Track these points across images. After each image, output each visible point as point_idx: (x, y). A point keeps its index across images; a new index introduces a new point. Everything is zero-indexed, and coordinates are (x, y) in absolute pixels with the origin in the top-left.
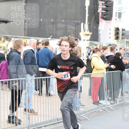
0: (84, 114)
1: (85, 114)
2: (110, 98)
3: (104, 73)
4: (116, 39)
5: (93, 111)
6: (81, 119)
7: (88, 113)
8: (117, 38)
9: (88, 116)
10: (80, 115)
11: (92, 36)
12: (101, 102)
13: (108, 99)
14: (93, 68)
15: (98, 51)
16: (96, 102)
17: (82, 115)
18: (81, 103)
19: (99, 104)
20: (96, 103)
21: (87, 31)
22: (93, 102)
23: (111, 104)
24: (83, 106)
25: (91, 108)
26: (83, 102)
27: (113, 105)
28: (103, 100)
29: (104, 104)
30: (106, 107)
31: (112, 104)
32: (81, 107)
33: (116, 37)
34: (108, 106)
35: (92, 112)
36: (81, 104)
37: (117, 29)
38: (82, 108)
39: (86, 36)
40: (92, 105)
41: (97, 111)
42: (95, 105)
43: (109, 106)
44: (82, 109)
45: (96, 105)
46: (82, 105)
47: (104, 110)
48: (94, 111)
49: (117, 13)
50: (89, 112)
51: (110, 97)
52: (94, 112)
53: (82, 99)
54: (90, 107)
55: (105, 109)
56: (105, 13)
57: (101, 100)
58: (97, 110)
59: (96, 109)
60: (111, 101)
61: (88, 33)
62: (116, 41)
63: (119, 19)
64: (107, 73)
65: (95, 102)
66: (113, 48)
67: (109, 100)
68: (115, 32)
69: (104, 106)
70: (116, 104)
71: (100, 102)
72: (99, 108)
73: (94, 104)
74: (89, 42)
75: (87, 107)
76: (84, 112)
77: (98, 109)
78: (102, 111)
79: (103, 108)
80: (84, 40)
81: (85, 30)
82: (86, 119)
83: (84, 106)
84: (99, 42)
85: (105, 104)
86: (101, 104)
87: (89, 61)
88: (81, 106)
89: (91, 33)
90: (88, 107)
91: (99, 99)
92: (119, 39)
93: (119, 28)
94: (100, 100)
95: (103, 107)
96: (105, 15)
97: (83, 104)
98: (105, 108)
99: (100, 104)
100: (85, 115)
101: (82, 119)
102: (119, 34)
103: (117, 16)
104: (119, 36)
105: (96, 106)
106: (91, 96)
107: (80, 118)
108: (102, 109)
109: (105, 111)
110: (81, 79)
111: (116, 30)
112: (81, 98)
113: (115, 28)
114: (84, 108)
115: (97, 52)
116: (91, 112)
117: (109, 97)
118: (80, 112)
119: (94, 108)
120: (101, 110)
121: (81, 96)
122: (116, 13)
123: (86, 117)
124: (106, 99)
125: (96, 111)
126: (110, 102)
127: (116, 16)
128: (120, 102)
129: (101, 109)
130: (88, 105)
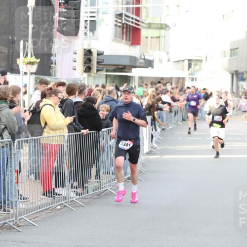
0: (25, 215)
1: (28, 214)
2: (76, 184)
3: (64, 136)
4: (85, 71)
5: (43, 209)
6: (20, 224)
7: (33, 212)
8: (88, 69)
9: (34, 218)
10: (19, 216)
11: (40, 64)
12: (58, 190)
13: (72, 184)
14: (45, 127)
15: (53, 95)
17: (23, 217)
18: (20, 193)
20: (49, 193)
21: (32, 56)
22: (44, 191)
23: (77, 195)
24: (24, 199)
25: (39, 202)
26: (23, 191)
27: (81, 196)
28: (63, 187)
29: (63, 195)
30: (67, 200)
31: (79, 196)
32: (21, 200)
33: (85, 67)
34: (72, 199)
35: (42, 211)
36: (21, 195)
37: (88, 53)
38: (22, 204)
39: (29, 66)
40: (42, 196)
41: (50, 209)
42: (47, 196)
43: (74, 199)
44: (21, 206)
45: (49, 197)
46: (22, 198)
47: (65, 206)
48: (46, 208)
49: (88, 22)
50: (36, 211)
51: (76, 181)
52: (46, 210)
53: (22, 186)
54: (37, 200)
55: (66, 204)
56: (65, 23)
58: (51, 206)
59: (49, 205)
60: (77, 189)
61: (33, 59)
62: (85, 75)
63: (91, 33)
64: (69, 136)
65: (46, 192)
66: (82, 88)
67: (74, 188)
68: (84, 58)
69: (65, 198)
70: (87, 194)
71: (56, 191)
72: (54, 203)
73: (44, 195)
74: (34, 76)
75: (31, 201)
76: (27, 210)
77: (52, 204)
78: (61, 209)
79: (63, 202)
80: (26, 73)
81: (27, 55)
82: (30, 223)
83: (26, 199)
84: (53, 77)
85: (66, 196)
87: (37, 114)
88: (21, 199)
89: (39, 60)
90: (34, 201)
91: (54, 186)
92: (91, 71)
93: (92, 50)
94: (56, 187)
95: (61, 201)
96: (64, 26)
97: (23, 196)
98: (65, 203)
99: (56, 195)
100: (28, 216)
101: (23, 224)
102: (92, 63)
103: (88, 27)
104: (91, 66)
106: (39, 181)
107: (18, 222)
108: (60, 205)
109: (65, 208)
110: (19, 149)
111: (85, 55)
112: (19, 184)
113: (85, 49)
114: (26, 203)
115: (50, 96)
116: (38, 210)
117: (74, 181)
118: (18, 210)
119: (44, 202)
120: (59, 207)
121: (19, 181)
122: (86, 21)
123: (30, 219)
124: (67, 184)
125: (48, 208)
127: (86, 28)
128: (94, 191)
129: (58, 203)
130: (34, 198)
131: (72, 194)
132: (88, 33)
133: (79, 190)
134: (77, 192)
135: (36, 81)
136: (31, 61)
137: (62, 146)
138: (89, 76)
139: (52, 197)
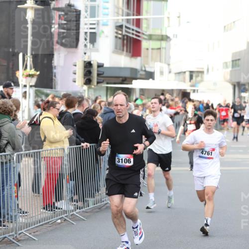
0: (25, 230)
2: (75, 197)
3: (64, 149)
4: (86, 83)
5: (43, 223)
6: (20, 239)
7: (33, 226)
8: (88, 82)
9: (34, 233)
10: (19, 231)
11: (39, 77)
12: (58, 204)
15: (52, 108)
16: (49, 204)
17: (23, 231)
18: (20, 207)
19: (54, 208)
20: (49, 206)
21: (31, 69)
22: (44, 205)
23: (77, 208)
24: (23, 213)
25: (39, 216)
26: (23, 205)
29: (64, 209)
30: (67, 214)
31: (80, 209)
32: (21, 215)
33: (85, 79)
34: (72, 213)
35: (42, 225)
36: (21, 209)
37: (88, 65)
38: (22, 218)
39: (29, 79)
40: (42, 210)
42: (46, 210)
43: (74, 213)
44: (21, 220)
45: (49, 211)
46: (22, 212)
47: (65, 220)
48: (46, 222)
49: (88, 34)
50: (36, 226)
51: (77, 194)
52: (45, 224)
54: (37, 214)
55: (66, 218)
56: (65, 35)
57: (59, 201)
58: (51, 220)
59: (50, 219)
60: (77, 202)
61: (33, 72)
62: (85, 87)
63: (92, 45)
65: (46, 205)
67: (75, 201)
68: (85, 70)
69: (65, 212)
70: (87, 208)
71: (56, 205)
72: (55, 217)
73: (44, 209)
74: (34, 89)
75: (31, 215)
76: (27, 224)
77: (52, 218)
78: (61, 223)
79: (63, 216)
80: (25, 86)
81: (26, 68)
82: (31, 238)
83: (26, 213)
84: (53, 90)
85: (66, 209)
86: (59, 209)
88: (20, 213)
89: (38, 73)
90: (34, 215)
92: (91, 83)
93: (92, 62)
94: (56, 201)
96: (64, 37)
97: (23, 210)
98: (66, 216)
99: (57, 209)
100: (28, 230)
101: (23, 239)
102: (92, 75)
103: (88, 38)
104: (91, 79)
107: (18, 236)
108: (60, 219)
109: (66, 222)
110: (19, 162)
111: (85, 67)
113: (85, 62)
114: (26, 217)
116: (38, 225)
117: (74, 195)
118: (18, 225)
119: (44, 216)
120: (59, 221)
122: (86, 33)
123: (30, 234)
125: (49, 222)
126: (76, 204)
127: (86, 39)
128: (94, 204)
129: (58, 217)
130: (34, 212)
132: (88, 45)
133: (80, 204)
134: (77, 206)
135: (36, 93)
136: (31, 73)
138: (89, 88)
139: (52, 211)
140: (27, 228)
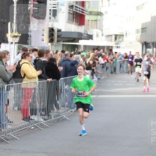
2: (43, 113)
3: (36, 83)
4: (50, 42)
6: (8, 138)
7: (17, 131)
9: (17, 135)
10: (7, 134)
11: (21, 37)
13: (41, 113)
16: (26, 117)
17: (10, 134)
19: (30, 120)
20: (26, 118)
21: (16, 32)
22: (23, 118)
23: (44, 120)
24: (10, 123)
26: (10, 118)
27: (47, 121)
28: (35, 115)
30: (38, 124)
33: (50, 39)
34: (41, 123)
35: (22, 130)
37: (52, 30)
38: (9, 125)
39: (14, 38)
43: (42, 123)
44: (9, 127)
45: (27, 121)
47: (36, 127)
48: (24, 128)
49: (52, 11)
50: (18, 130)
51: (44, 111)
52: (24, 129)
54: (19, 123)
55: (37, 126)
57: (33, 115)
59: (27, 126)
60: (44, 116)
61: (17, 34)
62: (50, 44)
63: (54, 18)
64: (39, 82)
67: (43, 116)
68: (49, 33)
69: (36, 122)
70: (51, 120)
71: (31, 117)
72: (30, 125)
73: (23, 120)
74: (17, 45)
75: (15, 124)
76: (12, 129)
78: (34, 129)
79: (35, 124)
80: (12, 43)
81: (13, 31)
82: (15, 138)
83: (12, 122)
84: (29, 45)
85: (37, 120)
86: (33, 120)
89: (20, 35)
90: (17, 124)
91: (29, 115)
92: (54, 41)
93: (54, 29)
94: (31, 115)
97: (10, 120)
98: (37, 125)
99: (31, 120)
100: (13, 133)
101: (10, 139)
102: (54, 36)
103: (52, 13)
104: (54, 39)
105: (26, 123)
106: (20, 111)
108: (33, 126)
109: (37, 128)
110: (8, 90)
111: (50, 31)
112: (8, 113)
113: (49, 28)
114: (12, 125)
116: (20, 130)
117: (42, 111)
118: (7, 130)
119: (23, 124)
120: (33, 128)
122: (50, 10)
123: (14, 136)
124: (38, 113)
125: (26, 129)
126: (44, 117)
127: (50, 14)
128: (55, 117)
130: (17, 122)
131: (41, 119)
132: (52, 17)
133: (46, 117)
134: (44, 118)
135: (18, 48)
136: (15, 35)
137: (35, 89)
138: (52, 45)
139: (28, 121)
140: (12, 132)
